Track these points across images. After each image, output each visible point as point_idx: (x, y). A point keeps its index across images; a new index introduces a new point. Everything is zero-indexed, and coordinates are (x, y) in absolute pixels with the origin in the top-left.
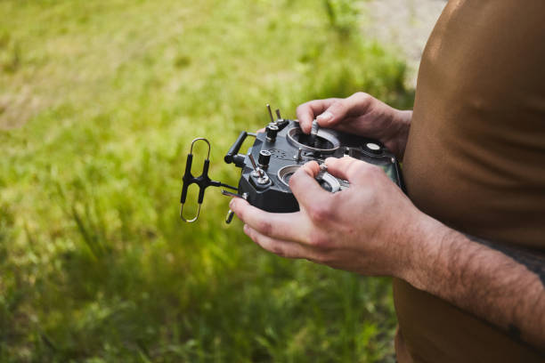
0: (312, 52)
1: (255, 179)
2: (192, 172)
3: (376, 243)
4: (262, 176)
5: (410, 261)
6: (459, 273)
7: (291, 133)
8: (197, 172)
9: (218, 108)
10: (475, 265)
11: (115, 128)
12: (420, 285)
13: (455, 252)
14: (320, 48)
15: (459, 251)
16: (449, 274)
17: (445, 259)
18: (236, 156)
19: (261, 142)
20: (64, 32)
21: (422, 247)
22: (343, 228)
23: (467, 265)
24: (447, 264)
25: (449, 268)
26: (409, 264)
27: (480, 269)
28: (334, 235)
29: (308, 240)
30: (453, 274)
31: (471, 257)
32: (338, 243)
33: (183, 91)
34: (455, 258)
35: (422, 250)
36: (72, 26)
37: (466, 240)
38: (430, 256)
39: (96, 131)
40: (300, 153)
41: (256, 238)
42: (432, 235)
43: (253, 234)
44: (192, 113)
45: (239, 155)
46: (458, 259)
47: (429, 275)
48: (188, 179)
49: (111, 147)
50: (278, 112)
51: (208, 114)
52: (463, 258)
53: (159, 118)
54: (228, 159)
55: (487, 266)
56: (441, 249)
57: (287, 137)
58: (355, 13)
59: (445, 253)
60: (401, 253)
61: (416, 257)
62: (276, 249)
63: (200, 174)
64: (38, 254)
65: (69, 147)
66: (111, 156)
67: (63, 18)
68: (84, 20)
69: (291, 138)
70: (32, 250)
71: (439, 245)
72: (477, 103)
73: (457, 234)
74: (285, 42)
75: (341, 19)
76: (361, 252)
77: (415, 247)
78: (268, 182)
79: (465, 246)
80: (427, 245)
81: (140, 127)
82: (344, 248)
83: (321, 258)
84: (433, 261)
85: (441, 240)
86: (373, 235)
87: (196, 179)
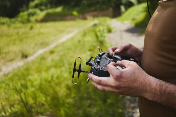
0: (92, 48)
1: (96, 68)
2: (76, 68)
3: (135, 85)
4: (98, 66)
5: (146, 90)
6: (163, 93)
7: (106, 56)
8: (77, 68)
9: (64, 65)
10: (168, 90)
11: (31, 72)
12: (150, 99)
13: (161, 86)
14: (95, 47)
15: (162, 86)
16: (160, 93)
17: (158, 89)
18: (89, 63)
19: (97, 58)
20: (15, 44)
21: (150, 85)
22: (124, 80)
23: (165, 90)
24: (159, 90)
25: (159, 91)
26: (146, 91)
27: (170, 91)
28: (121, 83)
29: (113, 85)
30: (161, 93)
31: (167, 87)
32: (123, 85)
33: (52, 60)
34: (161, 88)
35: (150, 86)
36: (17, 42)
37: (164, 82)
38: (153, 88)
39: (25, 73)
40: (109, 61)
41: (96, 86)
42: (153, 81)
43: (95, 85)
44: (56, 67)
45: (90, 62)
46: (162, 88)
47: (153, 94)
48: (75, 70)
49: (30, 77)
50: (102, 50)
51: (60, 67)
52: (164, 88)
53: (45, 68)
54: (87, 64)
55: (172, 89)
56: (156, 85)
57: (105, 57)
58: (104, 37)
59: (158, 86)
60: (143, 88)
61: (148, 89)
62: (103, 89)
63: (78, 68)
64: (5, 113)
65: (16, 78)
66: (30, 80)
67: (15, 40)
68: (21, 40)
69: (106, 57)
70: (4, 111)
71: (156, 84)
72: (165, 38)
73: (161, 81)
74: (83, 45)
75: (100, 39)
76: (130, 88)
77: (148, 86)
78: (100, 68)
79: (164, 84)
80: (152, 85)
81: (39, 71)
82: (125, 87)
83: (117, 91)
84: (154, 89)
85: (156, 83)
86: (134, 82)
87: (77, 70)
